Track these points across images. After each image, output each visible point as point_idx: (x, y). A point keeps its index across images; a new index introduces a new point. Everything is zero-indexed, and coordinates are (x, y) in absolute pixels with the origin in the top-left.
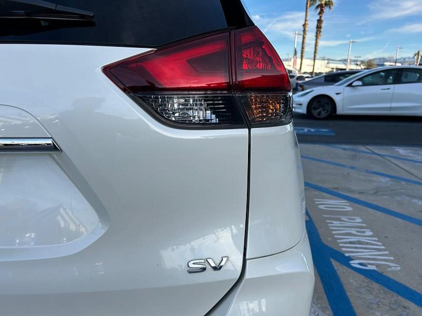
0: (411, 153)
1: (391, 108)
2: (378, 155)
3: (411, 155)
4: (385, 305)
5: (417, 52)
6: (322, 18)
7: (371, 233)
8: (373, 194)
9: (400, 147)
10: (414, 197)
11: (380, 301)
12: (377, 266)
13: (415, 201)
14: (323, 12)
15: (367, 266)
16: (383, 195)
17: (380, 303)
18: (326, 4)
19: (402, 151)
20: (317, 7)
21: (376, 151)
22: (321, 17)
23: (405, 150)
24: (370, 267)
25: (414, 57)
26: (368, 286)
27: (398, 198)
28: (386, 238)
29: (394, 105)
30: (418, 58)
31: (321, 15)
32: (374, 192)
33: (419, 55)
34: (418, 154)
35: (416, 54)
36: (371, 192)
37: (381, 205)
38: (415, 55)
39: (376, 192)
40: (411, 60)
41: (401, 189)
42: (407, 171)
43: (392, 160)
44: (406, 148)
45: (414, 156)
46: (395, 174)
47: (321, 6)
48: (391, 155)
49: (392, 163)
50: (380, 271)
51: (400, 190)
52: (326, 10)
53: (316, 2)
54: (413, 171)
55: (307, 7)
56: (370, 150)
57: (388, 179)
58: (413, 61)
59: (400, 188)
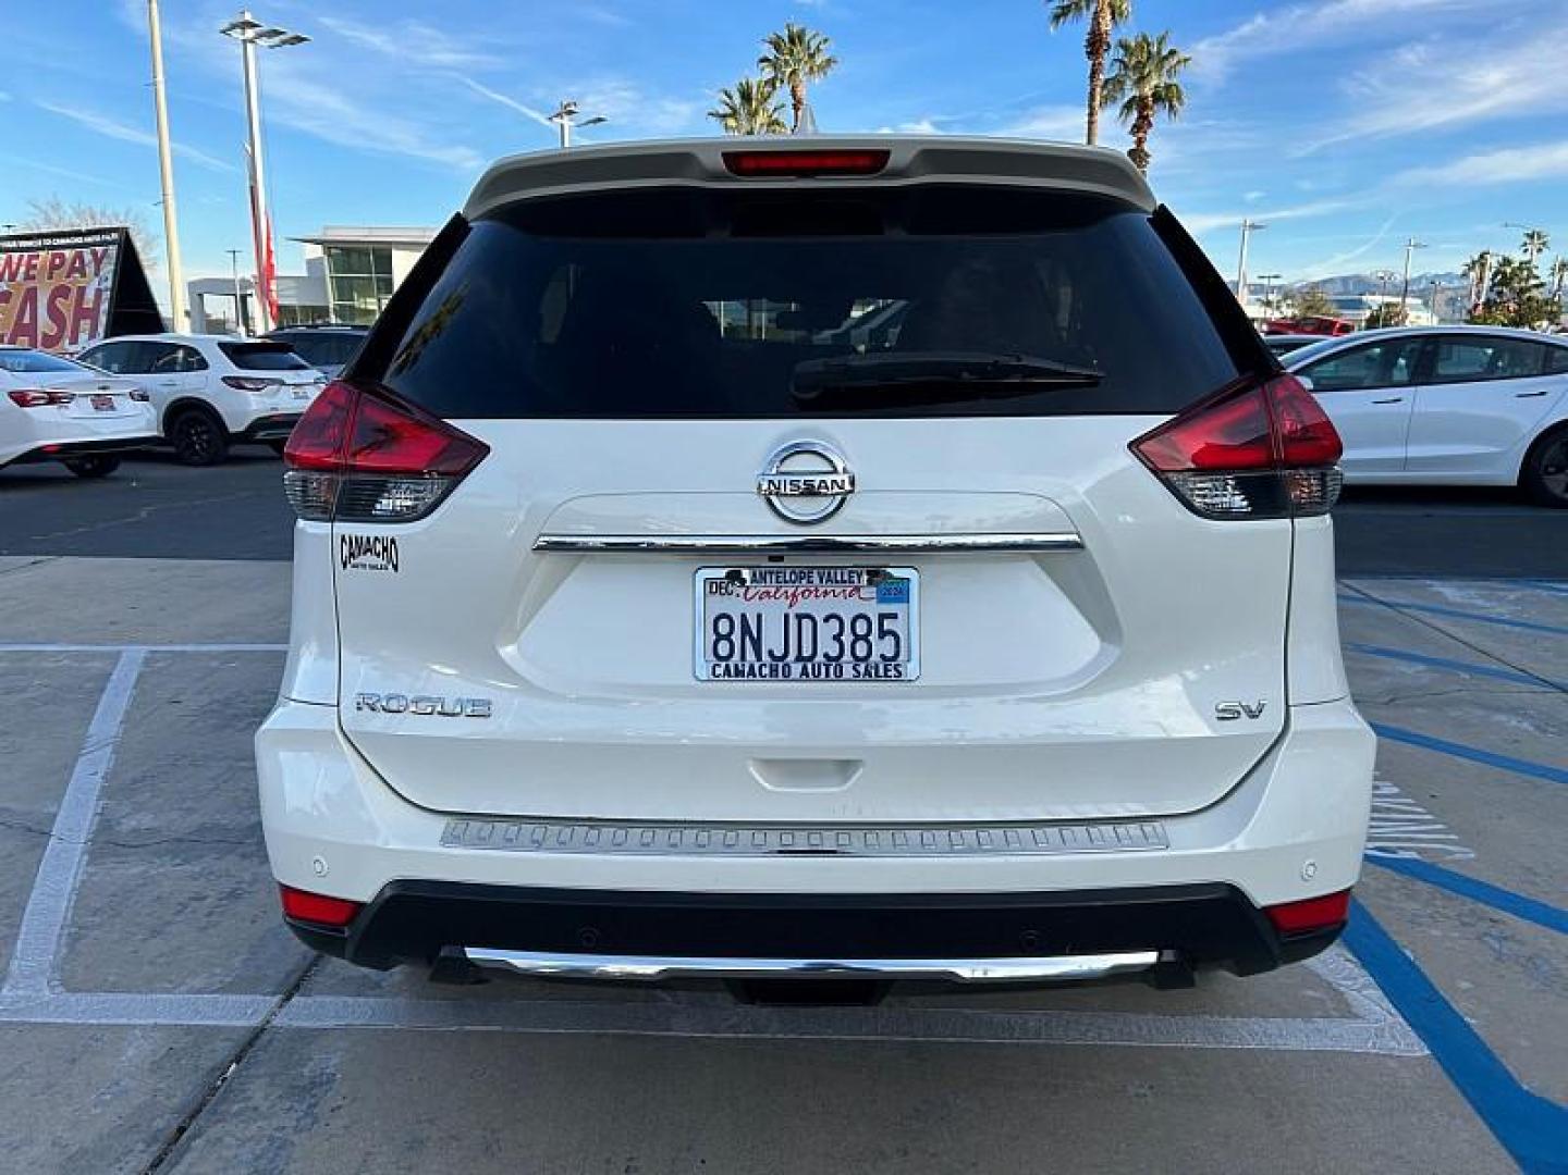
0: (1481, 597)
1: (1406, 463)
2: (1381, 603)
3: (1480, 602)
4: (1448, 918)
5: (1476, 257)
6: (1146, 147)
7: (1396, 790)
8: (1387, 704)
9: (1449, 580)
10: (1498, 710)
11: (1437, 912)
12: (1419, 851)
13: (1502, 718)
14: (1150, 125)
15: (1394, 853)
16: (1412, 706)
17: (1436, 915)
18: (1157, 97)
19: (1451, 592)
20: (1128, 107)
21: (1375, 595)
22: (1140, 142)
23: (1460, 588)
24: (1402, 855)
25: (1465, 275)
26: (1404, 888)
27: (1453, 714)
28: (1434, 800)
29: (1414, 451)
30: (1481, 279)
31: (1141, 135)
32: (1387, 699)
33: (1483, 265)
34: (1500, 600)
35: (1474, 263)
36: (1381, 700)
37: (1409, 729)
38: (1471, 267)
39: (1392, 700)
40: (1456, 283)
41: (1460, 690)
42: (1470, 646)
43: (1426, 616)
44: (1463, 584)
45: (1488, 605)
46: (1441, 656)
47: (1140, 104)
48: (1419, 602)
49: (1425, 623)
50: (1428, 861)
51: (1457, 694)
52: (1159, 116)
53: (1122, 89)
54: (1488, 645)
55: (1091, 107)
56: (1358, 591)
57: (1421, 667)
58: (1464, 288)
59: (1458, 687)
